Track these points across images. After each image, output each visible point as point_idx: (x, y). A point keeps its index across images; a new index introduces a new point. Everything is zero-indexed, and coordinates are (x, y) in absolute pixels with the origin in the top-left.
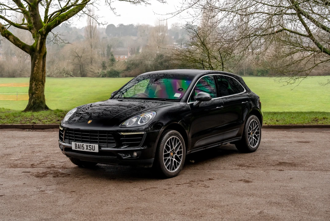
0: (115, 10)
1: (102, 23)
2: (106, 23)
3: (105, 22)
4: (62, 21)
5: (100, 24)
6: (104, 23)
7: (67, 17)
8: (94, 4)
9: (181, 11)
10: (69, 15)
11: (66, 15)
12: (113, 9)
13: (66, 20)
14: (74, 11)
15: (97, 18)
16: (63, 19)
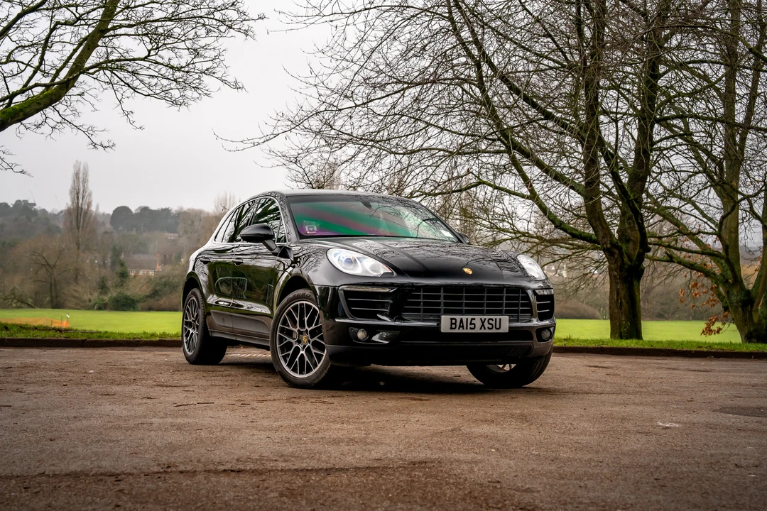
0: (132, 115)
1: (101, 145)
2: (111, 144)
3: (109, 141)
4: (9, 121)
5: (98, 146)
6: (105, 144)
7: (21, 114)
8: (86, 96)
9: (272, 136)
10: (28, 110)
11: (21, 110)
12: (127, 114)
13: (20, 121)
14: (39, 104)
15: (91, 132)
16: (12, 118)
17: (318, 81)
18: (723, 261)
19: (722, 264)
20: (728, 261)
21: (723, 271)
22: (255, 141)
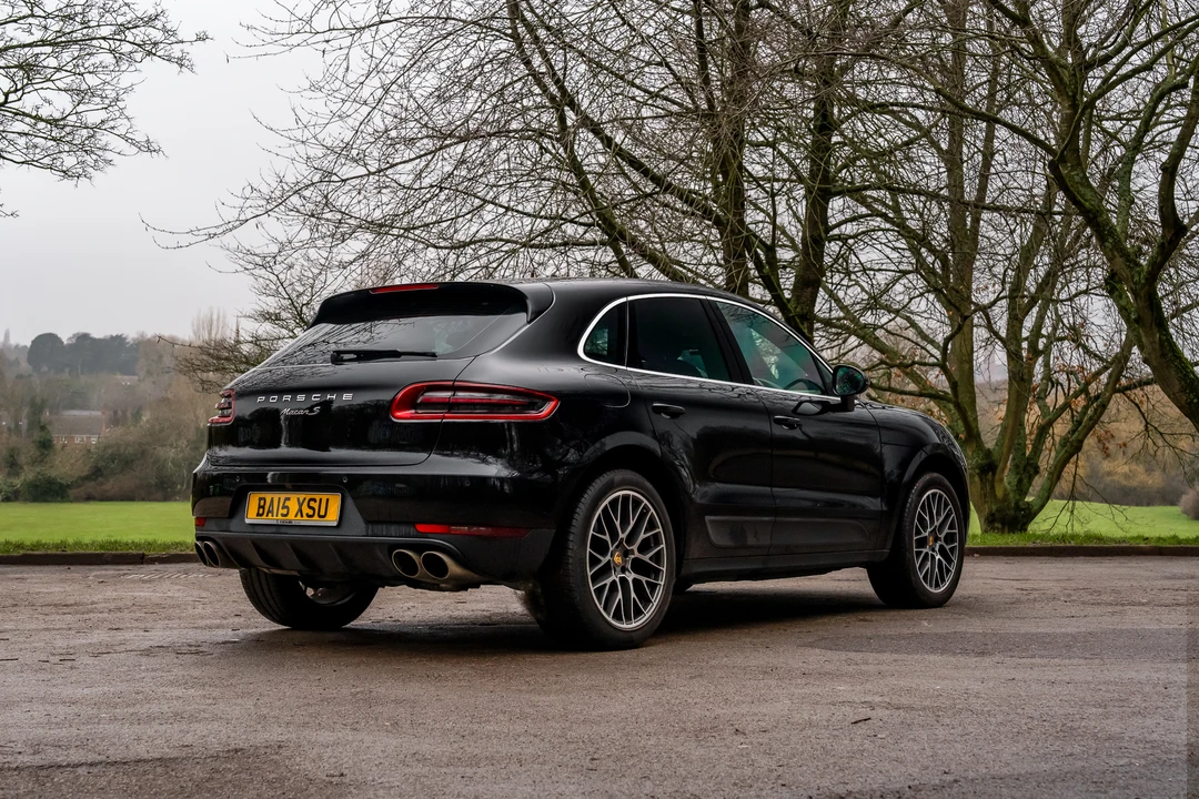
9: (238, 223)
17: (307, 135)
18: (951, 406)
19: (950, 410)
20: (958, 406)
21: (952, 421)
22: (212, 231)
